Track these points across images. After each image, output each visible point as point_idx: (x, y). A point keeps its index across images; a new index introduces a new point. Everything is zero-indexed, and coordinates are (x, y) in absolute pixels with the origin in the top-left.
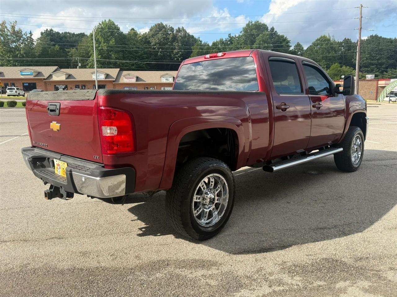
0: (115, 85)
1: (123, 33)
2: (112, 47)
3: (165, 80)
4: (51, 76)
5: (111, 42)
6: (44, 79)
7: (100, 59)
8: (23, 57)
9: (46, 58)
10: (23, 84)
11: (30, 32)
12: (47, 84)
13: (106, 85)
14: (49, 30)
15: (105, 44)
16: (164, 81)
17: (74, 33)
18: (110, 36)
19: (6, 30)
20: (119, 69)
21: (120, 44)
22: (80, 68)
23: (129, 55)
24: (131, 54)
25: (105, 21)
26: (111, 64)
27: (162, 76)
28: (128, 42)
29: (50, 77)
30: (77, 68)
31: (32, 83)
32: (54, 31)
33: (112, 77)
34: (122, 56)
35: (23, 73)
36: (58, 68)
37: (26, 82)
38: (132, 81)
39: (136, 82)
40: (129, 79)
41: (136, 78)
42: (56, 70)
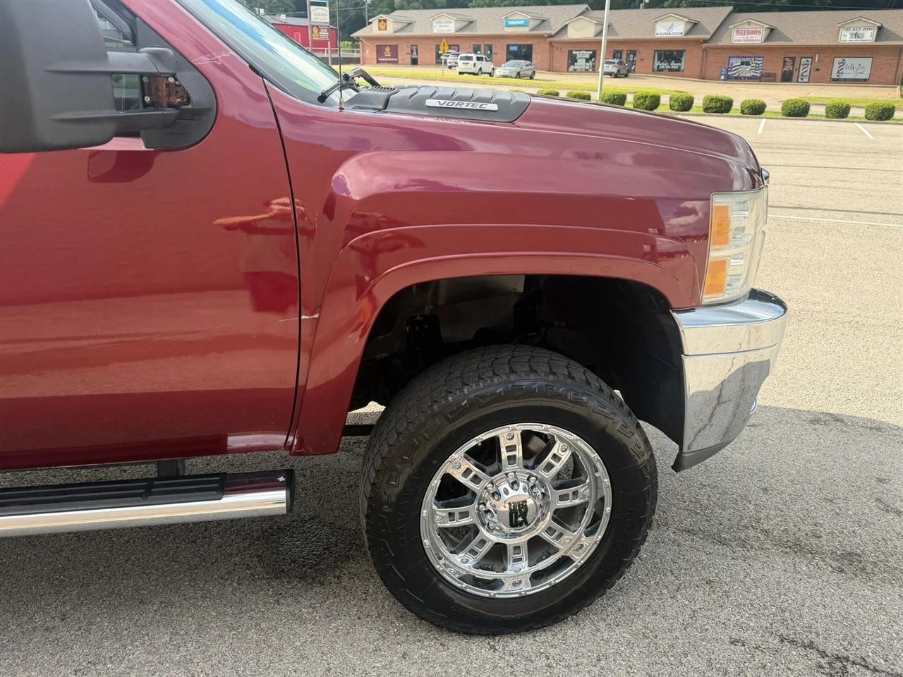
0: (706, 51)
3: (848, 35)
4: (565, 28)
6: (551, 36)
10: (508, 46)
12: (555, 49)
13: (685, 50)
16: (846, 38)
20: (731, 8)
22: (646, 6)
27: (844, 25)
29: (563, 32)
30: (639, 8)
31: (524, 45)
33: (704, 31)
35: (510, 23)
36: (587, 8)
37: (513, 43)
38: (755, 40)
39: (765, 41)
40: (748, 34)
41: (768, 31)
42: (581, 14)
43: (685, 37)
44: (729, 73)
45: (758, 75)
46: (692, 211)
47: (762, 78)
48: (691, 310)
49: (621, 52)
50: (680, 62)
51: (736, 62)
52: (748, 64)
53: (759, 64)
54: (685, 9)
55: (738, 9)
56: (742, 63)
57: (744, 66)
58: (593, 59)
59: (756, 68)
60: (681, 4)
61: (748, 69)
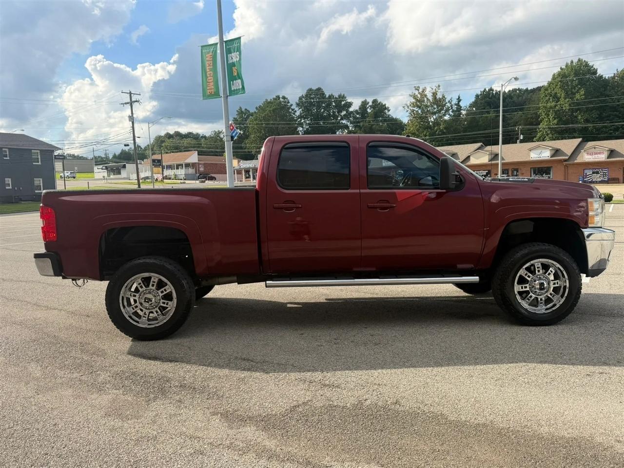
0: (567, 167)
1: (604, 76)
2: (578, 104)
4: (468, 158)
5: (578, 96)
7: (556, 125)
8: (444, 133)
9: (473, 131)
11: (457, 98)
13: (552, 167)
14: (487, 90)
15: (567, 100)
17: (527, 88)
18: (577, 86)
19: (425, 99)
20: (580, 140)
21: (596, 97)
22: (522, 141)
23: (612, 113)
24: (614, 112)
25: (572, 62)
26: (575, 132)
28: (612, 91)
29: (467, 160)
30: (516, 143)
32: (494, 90)
33: (564, 154)
34: (597, 116)
36: (482, 145)
38: (600, 158)
39: (608, 158)
40: (595, 154)
41: (609, 152)
42: (479, 148)
43: (551, 159)
44: (585, 179)
45: (606, 179)
46: (582, 207)
47: (609, 182)
48: (586, 228)
49: (508, 170)
50: (550, 174)
51: (589, 172)
52: (597, 173)
53: (605, 173)
54: (548, 142)
55: (585, 139)
56: (593, 173)
57: (595, 175)
58: (489, 176)
59: (604, 175)
60: (545, 139)
61: (598, 176)
